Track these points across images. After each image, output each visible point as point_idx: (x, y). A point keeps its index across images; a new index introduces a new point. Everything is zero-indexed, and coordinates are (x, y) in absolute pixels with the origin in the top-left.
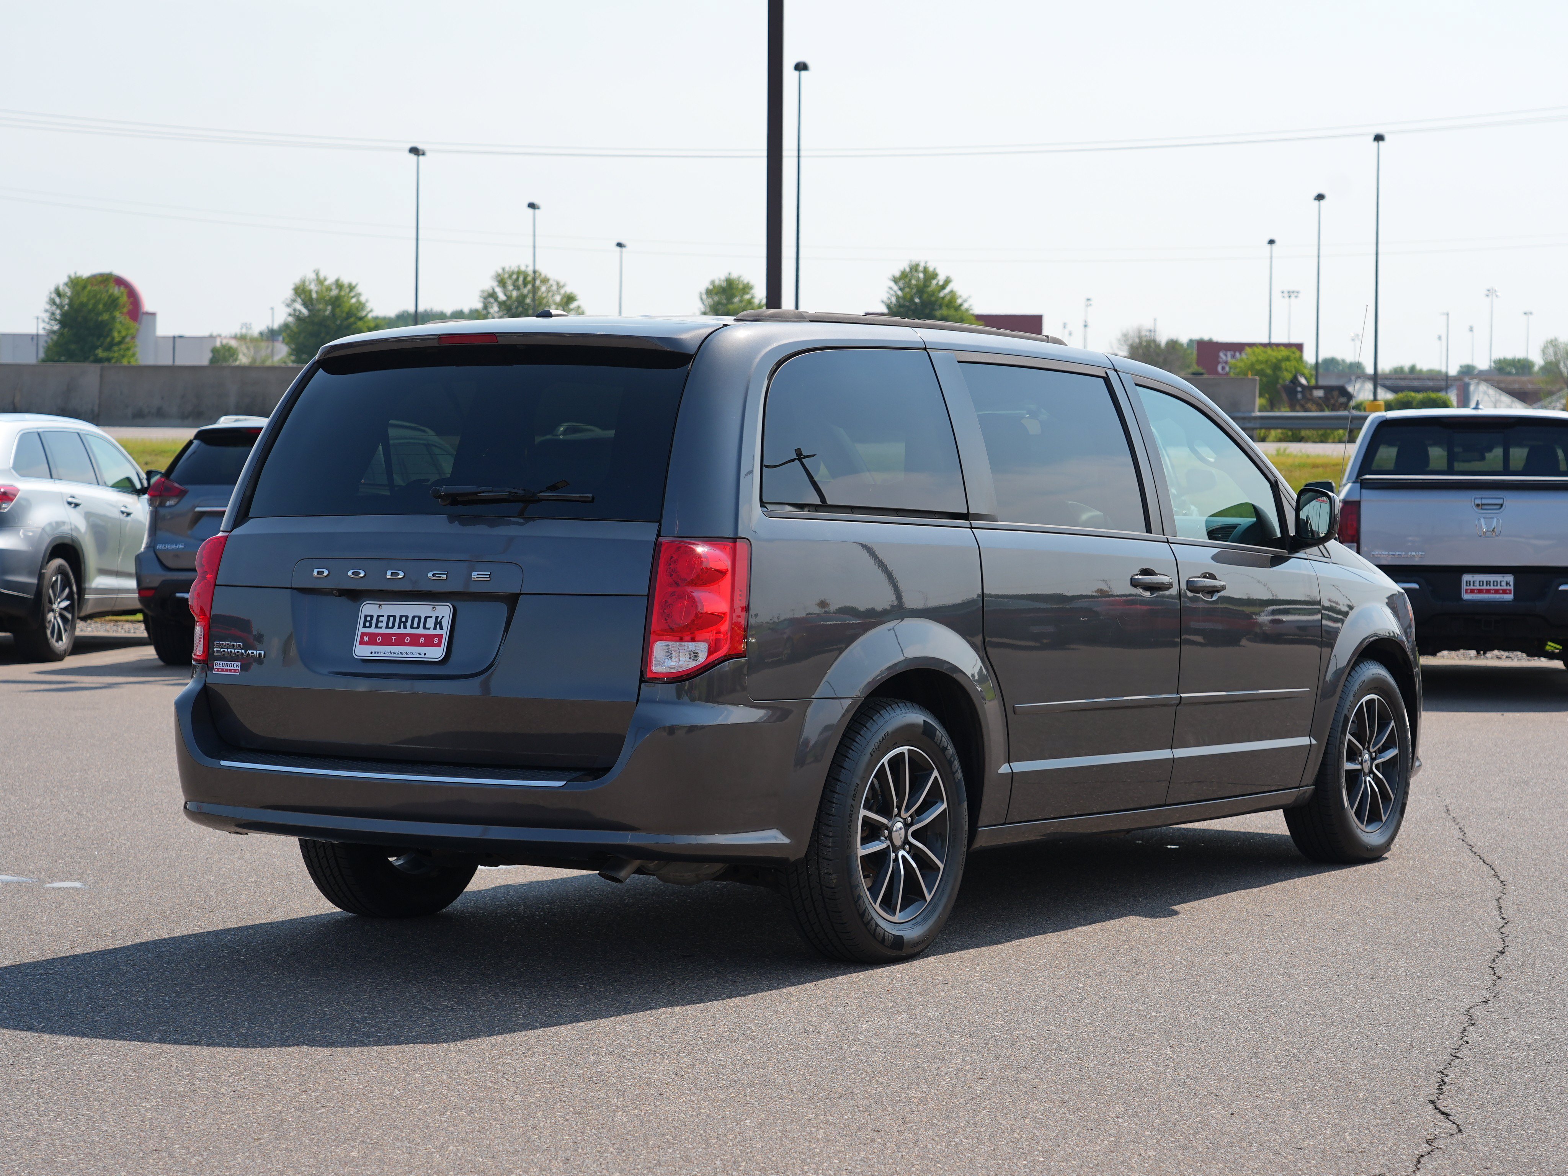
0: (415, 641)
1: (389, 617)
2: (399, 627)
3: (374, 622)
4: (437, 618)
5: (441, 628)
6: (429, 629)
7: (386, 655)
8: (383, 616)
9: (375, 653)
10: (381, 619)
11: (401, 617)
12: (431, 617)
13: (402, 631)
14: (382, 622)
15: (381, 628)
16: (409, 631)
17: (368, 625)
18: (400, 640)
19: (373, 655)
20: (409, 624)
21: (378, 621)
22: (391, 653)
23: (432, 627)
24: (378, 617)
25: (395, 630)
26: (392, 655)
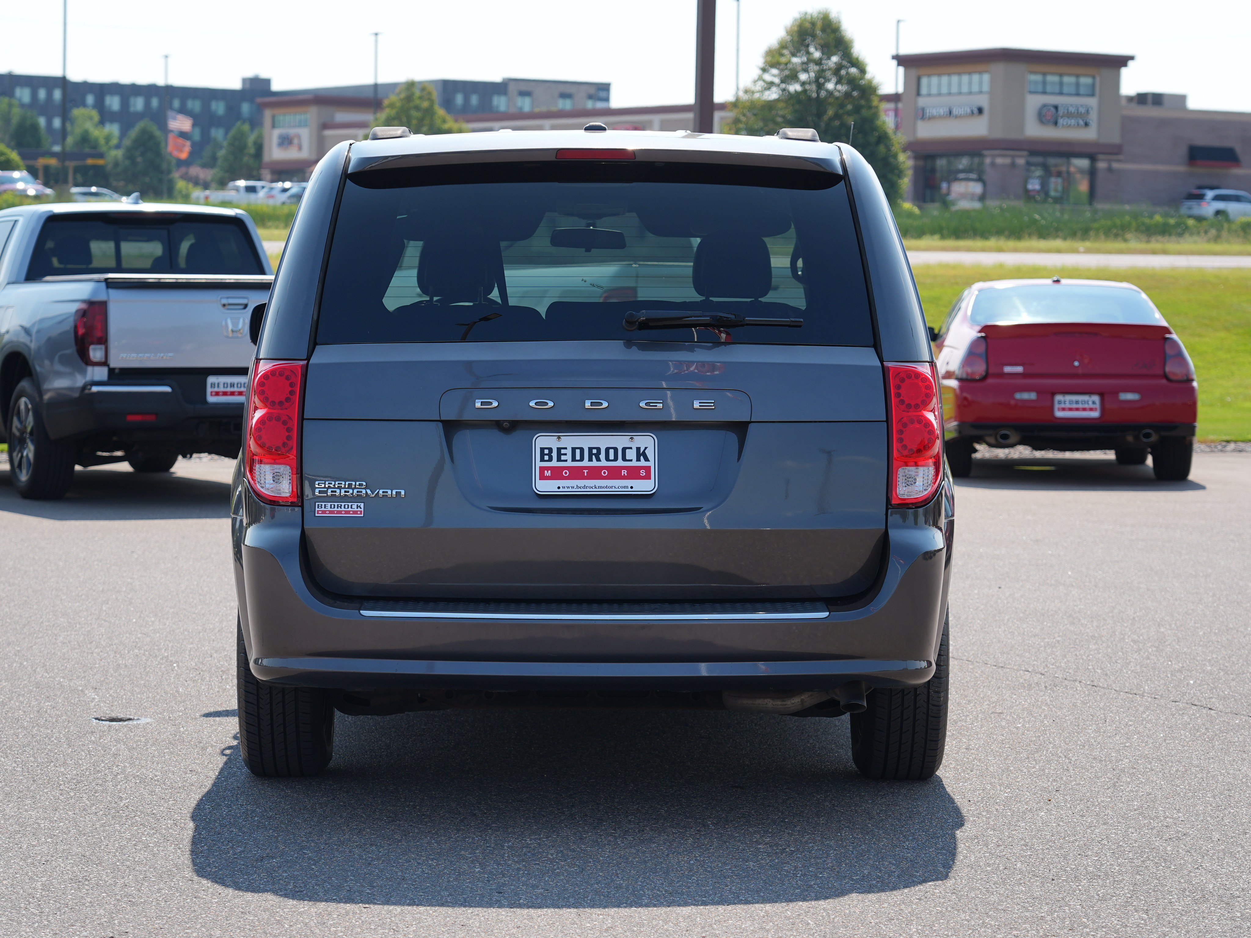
0: (615, 473)
1: (574, 450)
2: (590, 460)
3: (554, 454)
4: (638, 449)
5: (647, 459)
6: (631, 460)
7: (580, 490)
8: (566, 448)
9: (564, 487)
10: (563, 451)
11: (590, 449)
12: (631, 448)
13: (595, 463)
14: (565, 454)
15: (566, 461)
16: (604, 463)
17: (546, 458)
18: (595, 473)
19: (561, 489)
20: (602, 456)
21: (559, 454)
22: (585, 487)
23: (635, 459)
24: (559, 450)
25: (586, 463)
26: (588, 490)
